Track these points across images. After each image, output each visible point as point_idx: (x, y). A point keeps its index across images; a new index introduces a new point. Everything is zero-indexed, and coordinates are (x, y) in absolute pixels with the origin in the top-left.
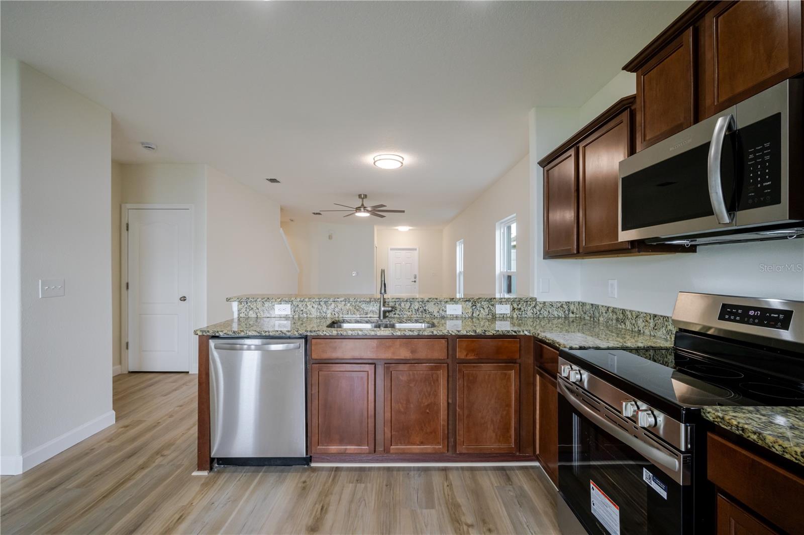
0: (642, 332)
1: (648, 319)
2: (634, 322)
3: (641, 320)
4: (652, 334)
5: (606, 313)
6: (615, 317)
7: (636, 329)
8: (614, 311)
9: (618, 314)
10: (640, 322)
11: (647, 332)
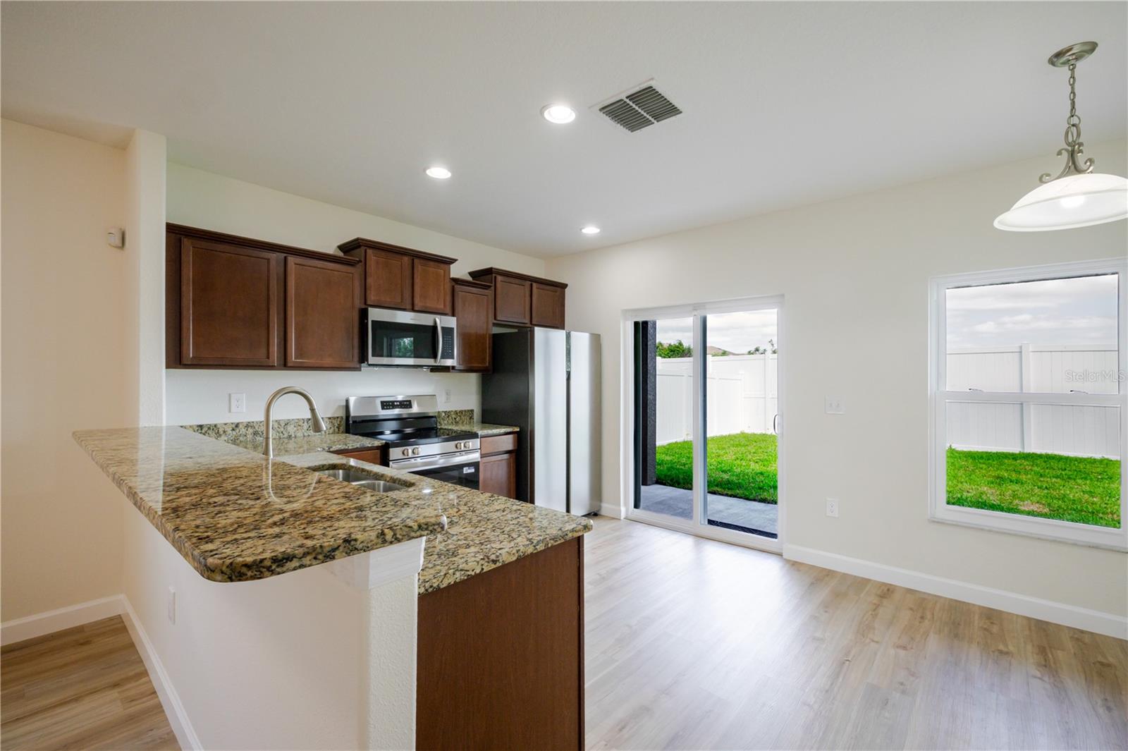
0: (293, 436)
1: (301, 423)
2: (282, 429)
3: (292, 426)
4: (306, 434)
5: (233, 430)
6: (250, 430)
7: (286, 435)
8: (248, 425)
9: (257, 428)
10: (291, 429)
11: (299, 434)
